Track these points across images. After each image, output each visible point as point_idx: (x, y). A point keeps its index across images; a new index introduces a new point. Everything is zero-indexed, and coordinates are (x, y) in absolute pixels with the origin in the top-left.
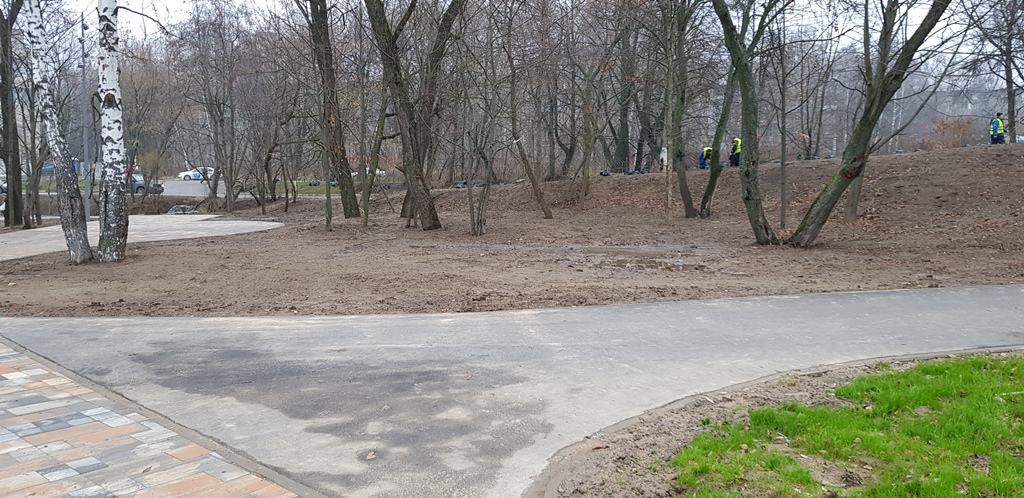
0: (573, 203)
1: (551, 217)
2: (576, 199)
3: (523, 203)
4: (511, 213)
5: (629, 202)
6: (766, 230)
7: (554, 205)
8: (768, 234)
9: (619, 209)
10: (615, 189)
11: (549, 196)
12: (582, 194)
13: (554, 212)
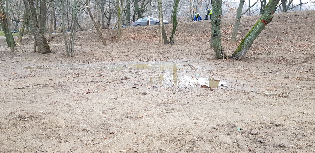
0: (114, 39)
1: (106, 45)
2: (115, 37)
3: (94, 39)
4: (88, 43)
5: (138, 38)
6: (222, 51)
7: (106, 39)
8: (222, 54)
9: (135, 41)
10: (132, 32)
11: (104, 35)
12: (118, 35)
13: (107, 42)
